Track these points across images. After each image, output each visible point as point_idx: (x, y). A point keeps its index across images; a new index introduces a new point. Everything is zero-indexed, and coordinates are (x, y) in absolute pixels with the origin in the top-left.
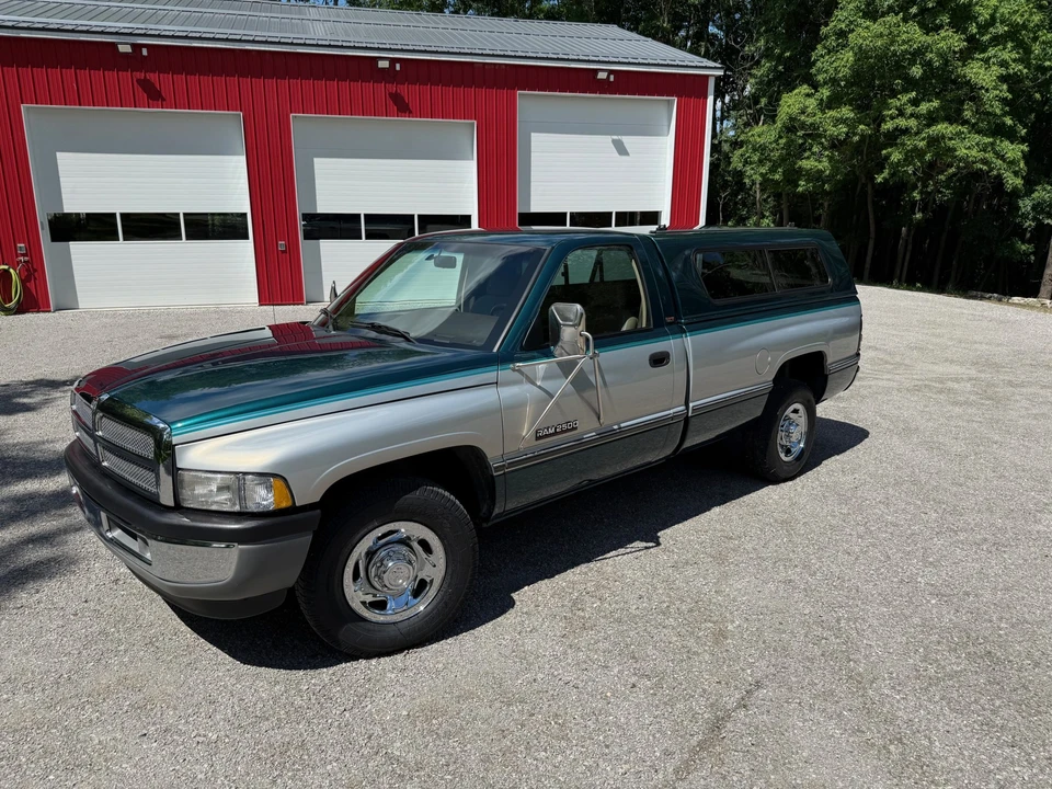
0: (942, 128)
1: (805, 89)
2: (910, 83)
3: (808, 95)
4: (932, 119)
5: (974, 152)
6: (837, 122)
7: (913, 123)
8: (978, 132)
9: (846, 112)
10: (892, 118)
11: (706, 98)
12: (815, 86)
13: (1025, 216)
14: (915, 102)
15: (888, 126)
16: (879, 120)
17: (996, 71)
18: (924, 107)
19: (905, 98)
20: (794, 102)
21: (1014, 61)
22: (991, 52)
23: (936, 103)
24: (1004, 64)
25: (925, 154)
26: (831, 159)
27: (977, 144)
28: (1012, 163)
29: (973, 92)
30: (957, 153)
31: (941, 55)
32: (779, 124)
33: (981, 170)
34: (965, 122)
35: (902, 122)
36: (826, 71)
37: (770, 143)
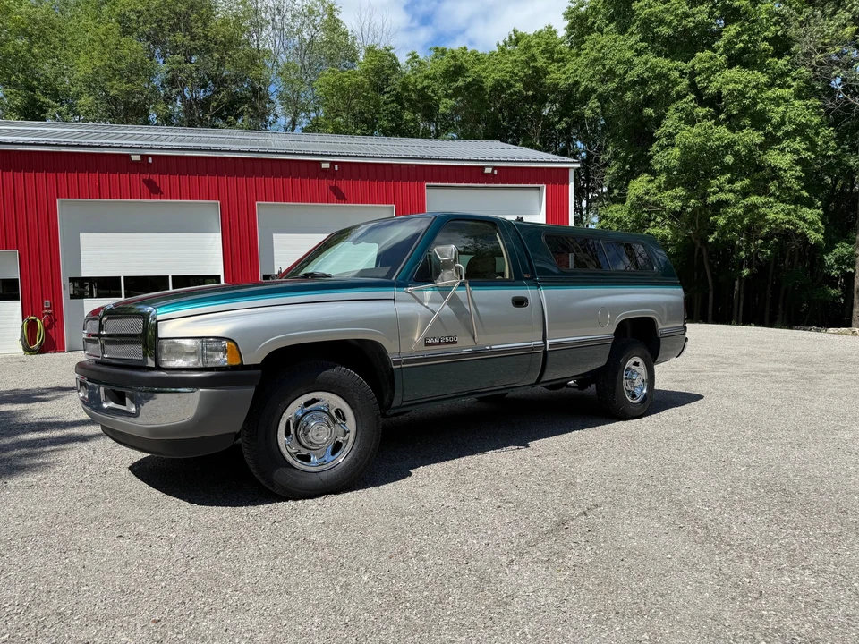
0: (753, 199)
1: (645, 177)
2: (726, 169)
3: (650, 181)
4: (745, 193)
5: (781, 216)
6: (672, 199)
7: (731, 196)
8: (783, 202)
9: (680, 191)
10: (714, 193)
11: (568, 184)
12: (654, 173)
13: (830, 267)
14: (731, 182)
15: (712, 199)
16: (705, 195)
17: (790, 157)
18: (738, 185)
19: (723, 179)
20: (638, 186)
21: (804, 149)
22: (785, 144)
23: (747, 181)
24: (795, 152)
25: (743, 219)
26: (671, 227)
27: (783, 210)
28: (812, 223)
29: (775, 173)
30: (768, 217)
31: (745, 146)
32: (628, 203)
33: (788, 229)
34: (770, 196)
35: (723, 196)
36: (661, 163)
37: (625, 217)
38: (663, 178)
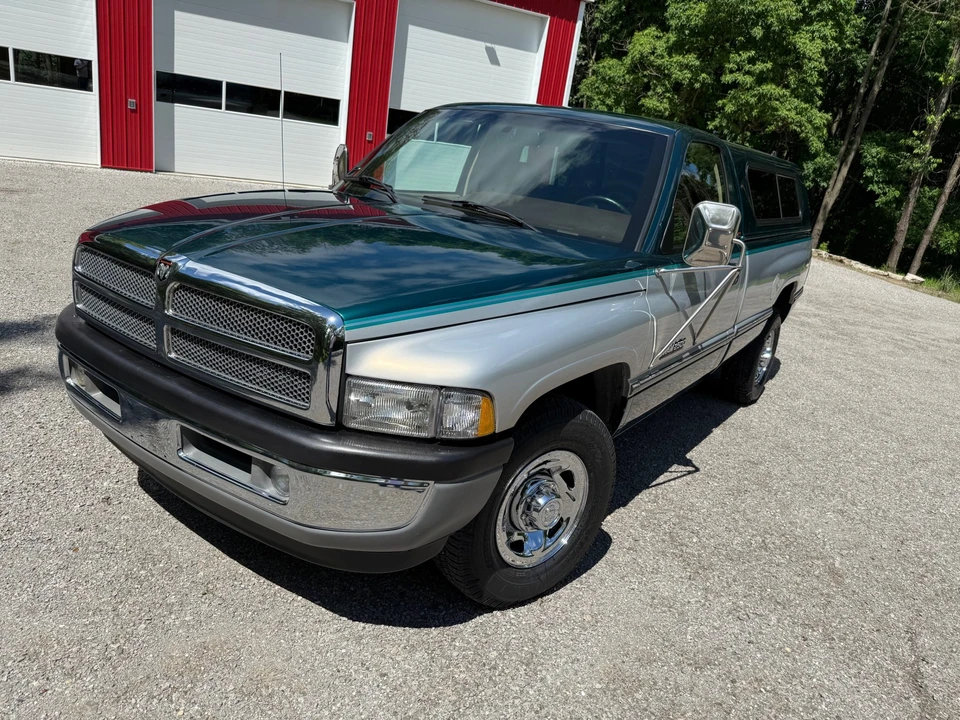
0: (769, 88)
1: (652, 30)
2: (751, 43)
3: (659, 38)
4: (761, 79)
5: (792, 114)
6: (683, 67)
7: (749, 79)
8: (797, 97)
9: (692, 59)
10: (731, 72)
11: (575, 22)
12: (664, 27)
13: (806, 178)
14: (752, 61)
15: (727, 78)
16: (719, 72)
17: (819, 44)
18: (759, 67)
19: (745, 55)
20: (645, 42)
21: (833, 38)
22: (816, 26)
23: (769, 65)
24: (824, 38)
25: (752, 110)
26: (671, 100)
27: (796, 108)
28: (817, 129)
29: (798, 60)
30: (780, 113)
31: (780, 21)
32: (627, 60)
33: (795, 130)
34: (787, 87)
35: (740, 77)
36: (679, 18)
37: (619, 77)
38: (673, 37)
